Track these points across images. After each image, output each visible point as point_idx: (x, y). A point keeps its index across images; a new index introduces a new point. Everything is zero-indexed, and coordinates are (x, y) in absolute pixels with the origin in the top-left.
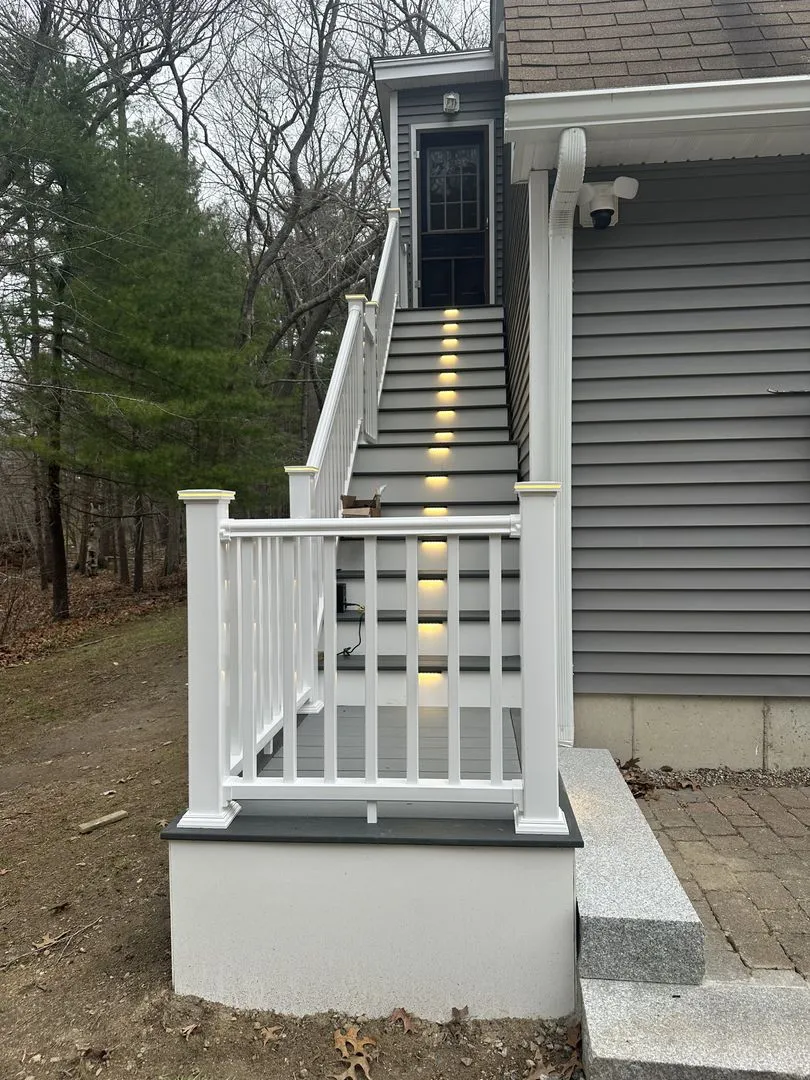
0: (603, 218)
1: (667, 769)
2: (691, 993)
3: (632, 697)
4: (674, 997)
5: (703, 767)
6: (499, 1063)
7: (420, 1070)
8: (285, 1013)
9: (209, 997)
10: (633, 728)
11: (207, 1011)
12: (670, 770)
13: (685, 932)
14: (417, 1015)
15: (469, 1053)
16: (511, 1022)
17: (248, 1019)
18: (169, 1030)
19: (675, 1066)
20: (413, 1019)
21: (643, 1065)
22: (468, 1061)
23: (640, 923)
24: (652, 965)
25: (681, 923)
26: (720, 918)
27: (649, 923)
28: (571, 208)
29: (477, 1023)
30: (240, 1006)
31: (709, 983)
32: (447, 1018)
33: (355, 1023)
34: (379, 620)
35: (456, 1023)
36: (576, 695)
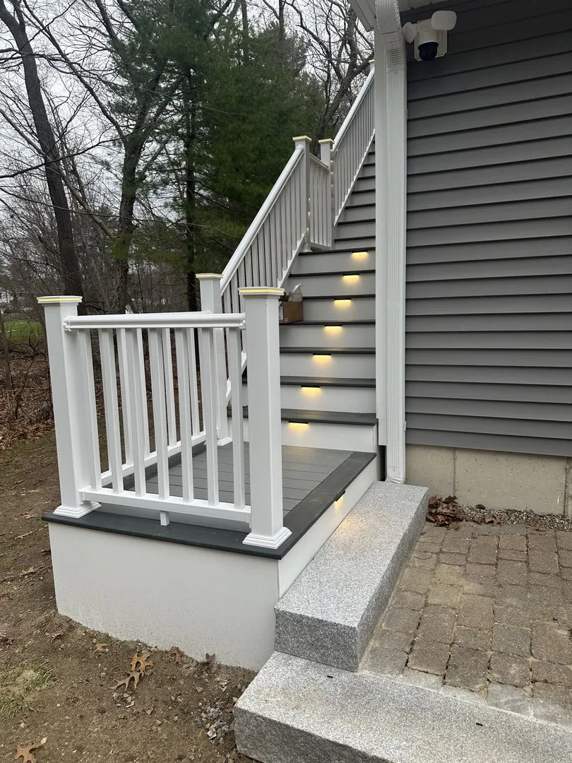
0: (429, 49)
1: (481, 507)
2: (345, 677)
3: (454, 449)
4: (328, 676)
5: (511, 509)
6: (218, 694)
7: (169, 688)
8: (114, 636)
9: (76, 619)
10: (455, 473)
11: (72, 626)
12: (483, 508)
13: (344, 632)
14: (186, 653)
15: (204, 685)
16: (240, 670)
17: (91, 635)
18: (47, 634)
19: (285, 725)
20: (182, 655)
21: (265, 719)
22: (200, 689)
23: (313, 620)
24: (322, 651)
25: (341, 625)
26: (422, 627)
27: (321, 621)
28: (399, 45)
29: (219, 667)
30: (91, 627)
31: (365, 672)
32: (202, 659)
33: (149, 651)
34: (282, 384)
35: (207, 664)
36: (407, 445)
